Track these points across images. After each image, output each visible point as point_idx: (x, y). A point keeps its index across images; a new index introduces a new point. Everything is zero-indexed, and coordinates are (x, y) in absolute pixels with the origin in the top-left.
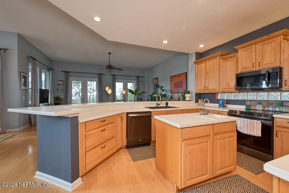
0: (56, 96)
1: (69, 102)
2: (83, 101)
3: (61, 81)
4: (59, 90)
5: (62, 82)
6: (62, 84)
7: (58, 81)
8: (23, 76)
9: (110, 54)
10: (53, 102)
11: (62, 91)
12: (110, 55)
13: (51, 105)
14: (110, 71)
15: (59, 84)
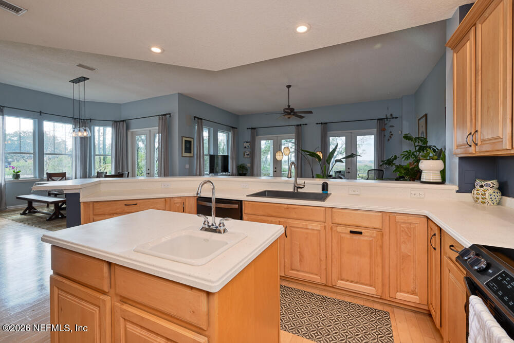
0: (240, 164)
1: (255, 173)
2: (276, 171)
3: (247, 142)
4: (245, 155)
5: (248, 144)
6: (248, 147)
7: (244, 142)
8: (185, 140)
9: (289, 87)
10: (235, 171)
11: (249, 156)
12: (290, 89)
13: (232, 175)
14: (289, 118)
15: (245, 147)
